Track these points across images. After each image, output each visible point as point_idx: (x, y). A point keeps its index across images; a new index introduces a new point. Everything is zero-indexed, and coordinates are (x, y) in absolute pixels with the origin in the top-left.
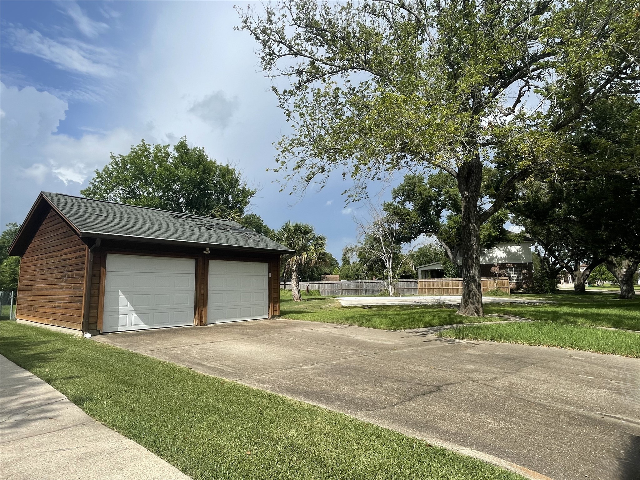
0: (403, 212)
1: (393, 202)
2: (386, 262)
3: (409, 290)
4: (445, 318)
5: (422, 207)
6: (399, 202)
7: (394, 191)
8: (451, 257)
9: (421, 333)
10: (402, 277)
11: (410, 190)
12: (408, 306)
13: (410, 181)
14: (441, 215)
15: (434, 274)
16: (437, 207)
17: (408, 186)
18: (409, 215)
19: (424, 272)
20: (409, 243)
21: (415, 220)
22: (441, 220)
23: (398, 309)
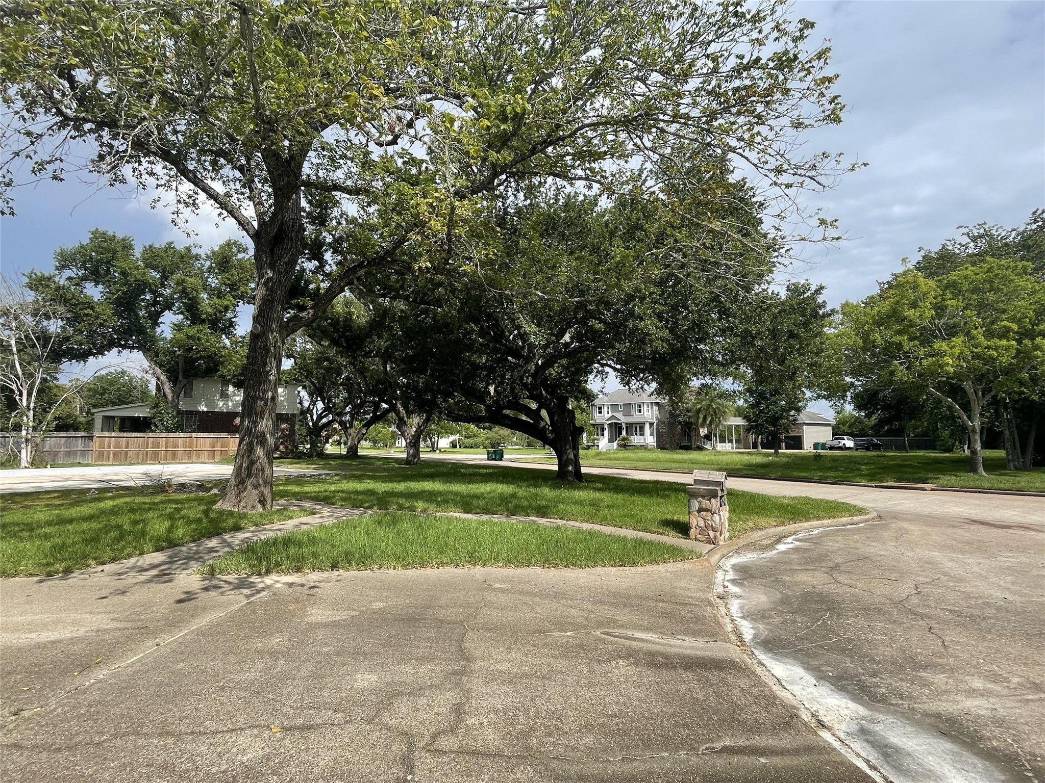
0: (78, 300)
1: (54, 276)
2: (21, 395)
3: (69, 454)
4: (199, 521)
5: (124, 299)
6: (69, 279)
7: (62, 254)
8: (170, 396)
9: (154, 572)
10: (59, 428)
11: (100, 261)
12: (83, 492)
13: (105, 245)
14: (160, 320)
15: (128, 424)
16: (154, 305)
17: (96, 252)
18: (92, 308)
19: (108, 420)
20: (82, 362)
21: (104, 320)
22: (158, 330)
23: (57, 502)
